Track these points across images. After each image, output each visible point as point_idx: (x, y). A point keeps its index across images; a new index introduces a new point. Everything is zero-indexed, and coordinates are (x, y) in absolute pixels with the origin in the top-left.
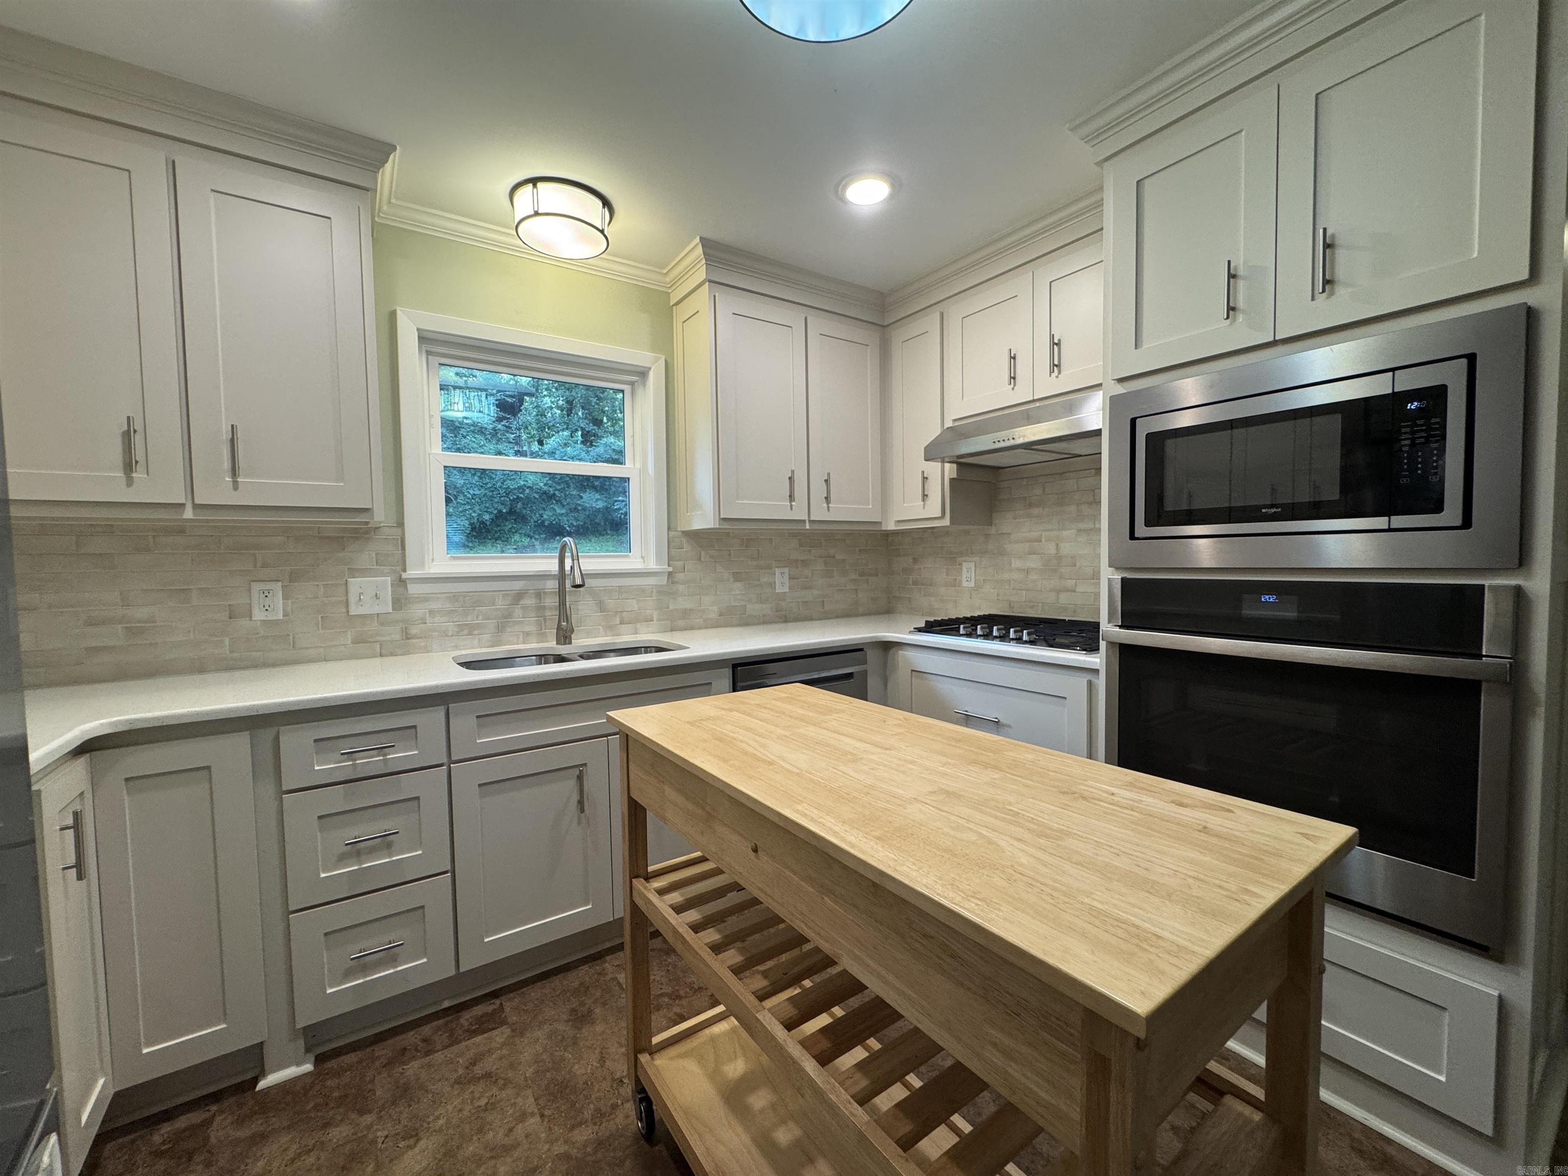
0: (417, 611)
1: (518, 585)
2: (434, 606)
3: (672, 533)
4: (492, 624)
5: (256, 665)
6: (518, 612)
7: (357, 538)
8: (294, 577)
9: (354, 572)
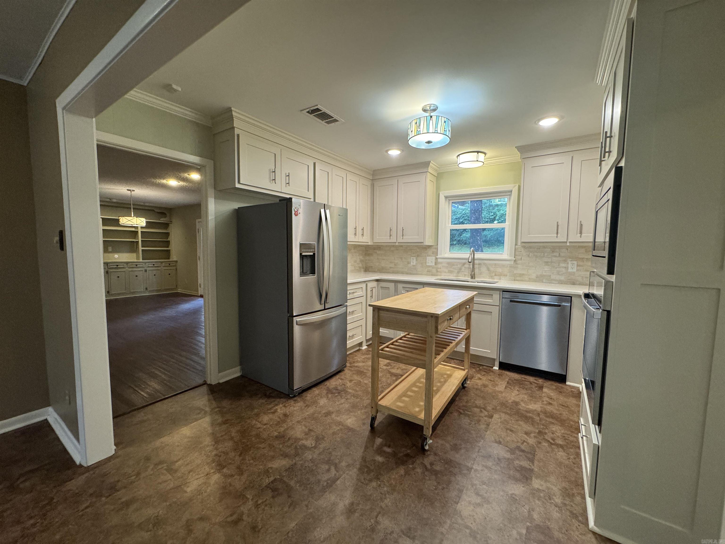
0: (439, 266)
1: (464, 261)
2: (443, 265)
3: (516, 246)
4: (456, 271)
5: (411, 274)
6: (463, 268)
7: (429, 248)
8: (418, 256)
9: (428, 256)
